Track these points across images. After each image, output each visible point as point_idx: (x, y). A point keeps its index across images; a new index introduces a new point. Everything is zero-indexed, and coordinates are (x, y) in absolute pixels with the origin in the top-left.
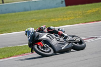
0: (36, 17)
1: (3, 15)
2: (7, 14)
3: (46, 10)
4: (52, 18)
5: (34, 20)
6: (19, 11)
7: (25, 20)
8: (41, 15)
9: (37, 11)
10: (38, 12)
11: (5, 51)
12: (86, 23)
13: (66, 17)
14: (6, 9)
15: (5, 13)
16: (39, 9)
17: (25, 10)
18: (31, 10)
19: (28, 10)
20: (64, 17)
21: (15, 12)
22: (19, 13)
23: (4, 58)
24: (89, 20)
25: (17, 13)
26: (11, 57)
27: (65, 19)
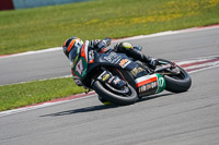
0: (98, 13)
7: (75, 20)
8: (111, 11)
11: (32, 90)
12: (206, 26)
13: (165, 14)
20: (159, 14)
23: (30, 104)
24: (215, 20)
25: (57, 7)
26: (45, 101)
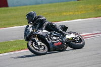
1: (15, 8)
2: (18, 7)
3: (57, 3)
4: (64, 12)
5: (45, 13)
6: (30, 5)
9: (48, 4)
10: (50, 6)
11: (16, 44)
14: (18, 2)
15: (16, 6)
16: (50, 3)
17: (37, 4)
18: (42, 3)
19: (39, 4)
20: (75, 11)
21: (26, 5)
22: (30, 6)
23: (15, 51)
25: (28, 6)
26: (22, 50)
27: (77, 13)
